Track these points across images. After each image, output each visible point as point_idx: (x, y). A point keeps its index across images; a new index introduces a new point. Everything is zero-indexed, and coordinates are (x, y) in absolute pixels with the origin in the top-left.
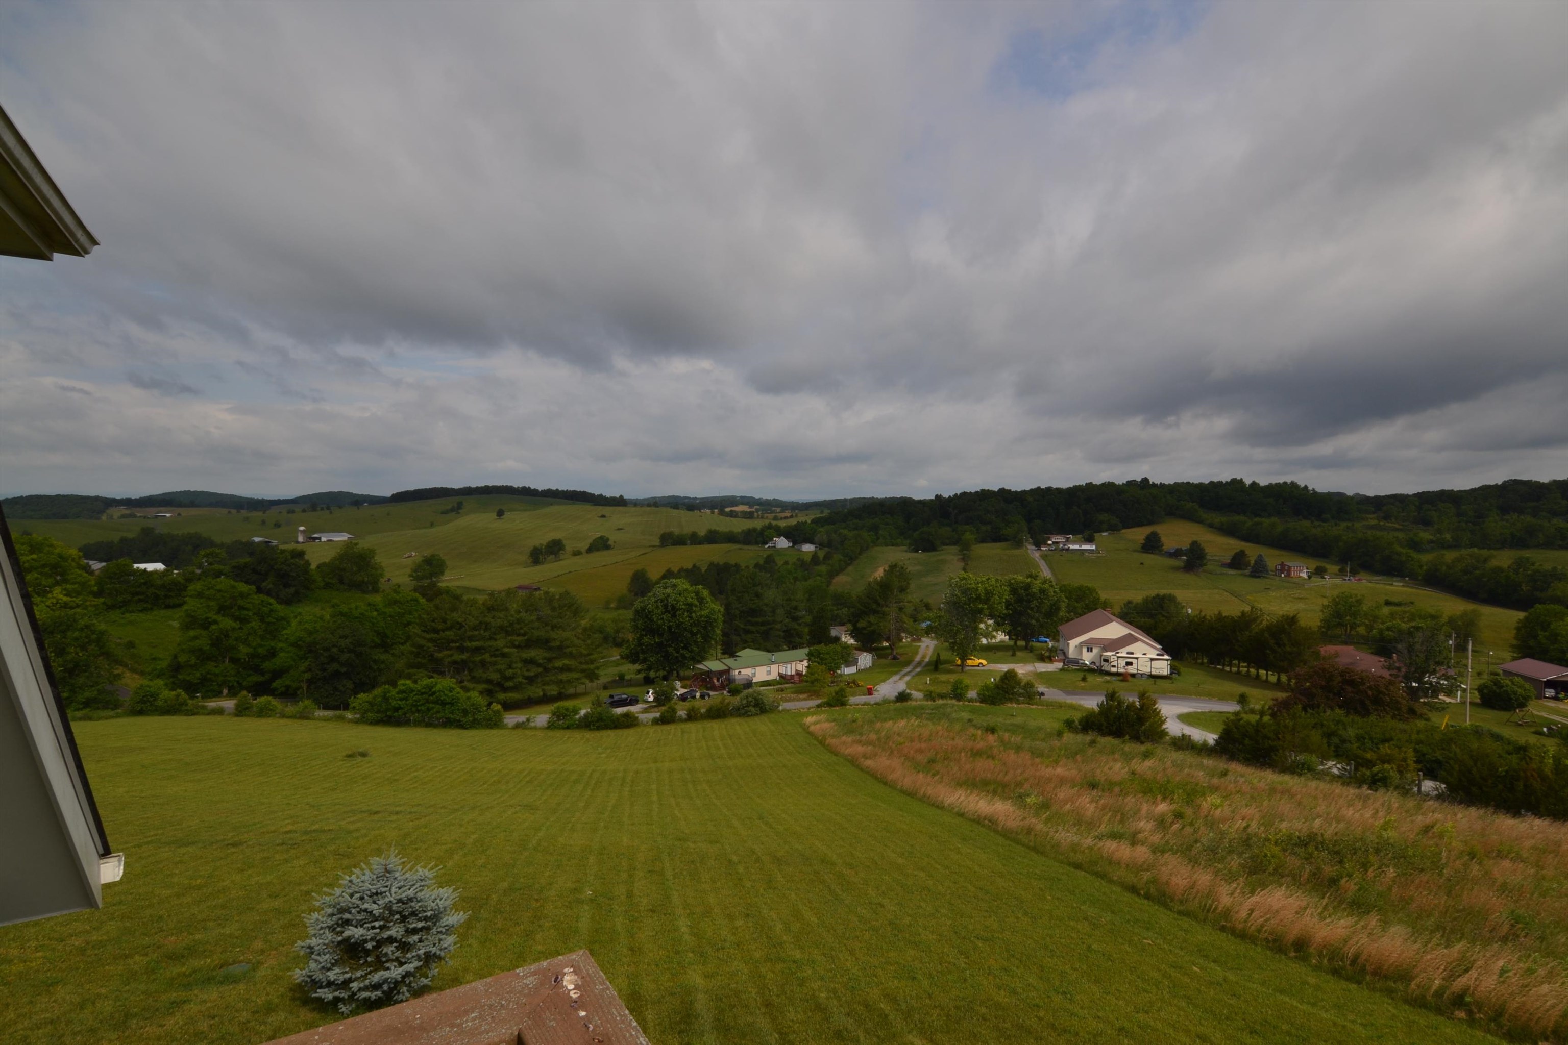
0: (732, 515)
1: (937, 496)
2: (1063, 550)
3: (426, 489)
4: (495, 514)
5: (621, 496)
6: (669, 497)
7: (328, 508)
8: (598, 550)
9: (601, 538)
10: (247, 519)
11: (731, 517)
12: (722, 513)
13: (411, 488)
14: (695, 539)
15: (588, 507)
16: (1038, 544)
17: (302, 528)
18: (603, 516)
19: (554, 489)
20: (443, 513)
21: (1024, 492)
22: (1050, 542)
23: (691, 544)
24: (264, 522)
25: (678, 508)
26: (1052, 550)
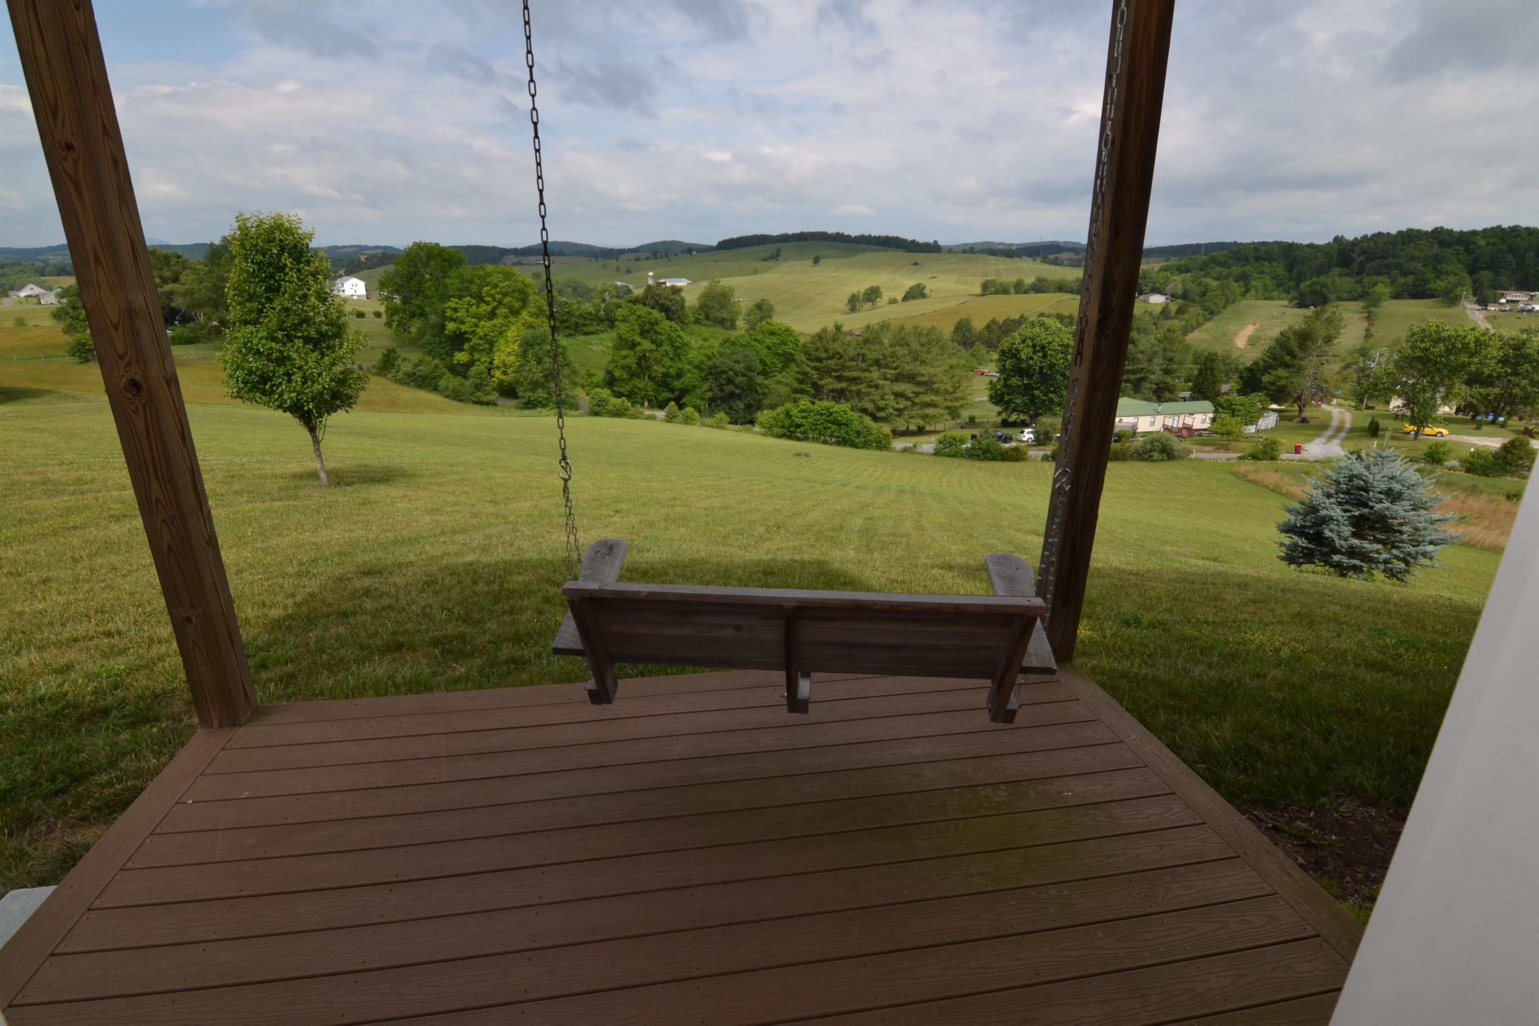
0: (1056, 263)
1: (1336, 239)
2: (1523, 311)
3: (747, 237)
4: (812, 261)
5: (935, 242)
6: (983, 243)
7: (666, 256)
8: (914, 298)
9: (918, 285)
10: (605, 266)
11: (1056, 264)
12: (1045, 260)
13: (735, 236)
14: (1019, 288)
15: (901, 254)
16: (1483, 302)
17: (651, 274)
18: (916, 264)
19: (867, 234)
20: (763, 260)
21: (1474, 233)
22: (1503, 301)
23: (1016, 293)
24: (618, 269)
25: (995, 255)
26: (1505, 311)
